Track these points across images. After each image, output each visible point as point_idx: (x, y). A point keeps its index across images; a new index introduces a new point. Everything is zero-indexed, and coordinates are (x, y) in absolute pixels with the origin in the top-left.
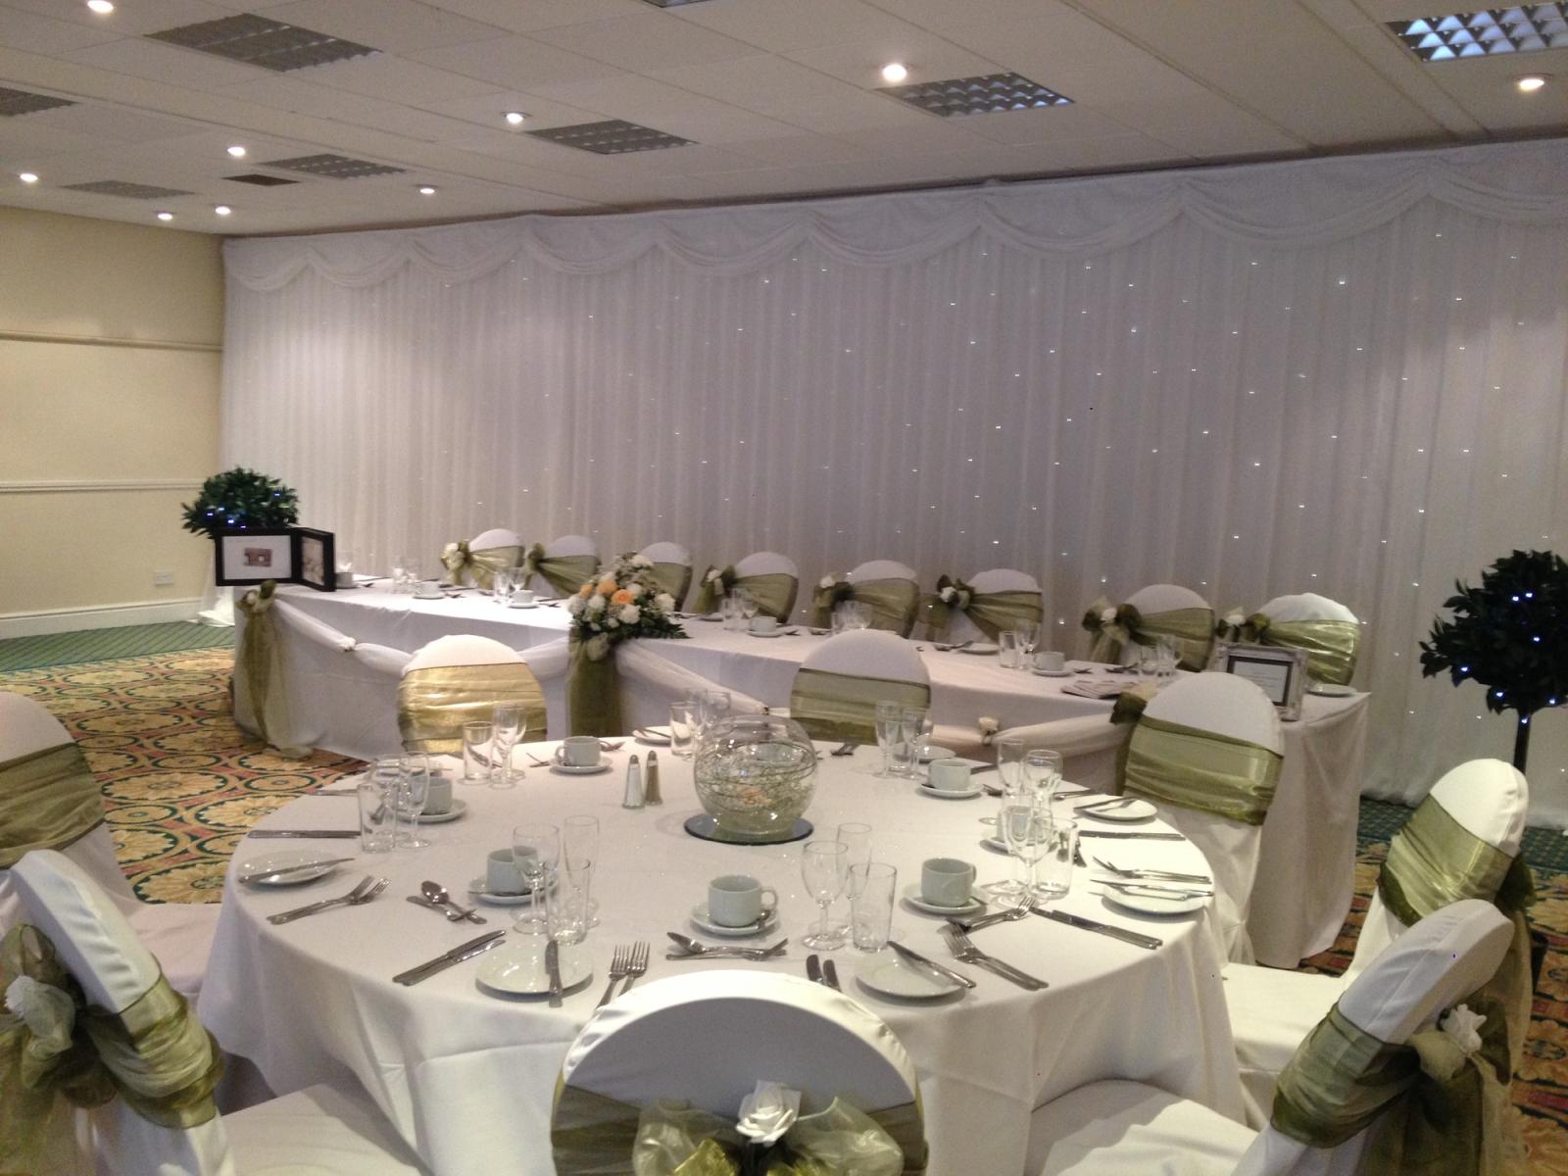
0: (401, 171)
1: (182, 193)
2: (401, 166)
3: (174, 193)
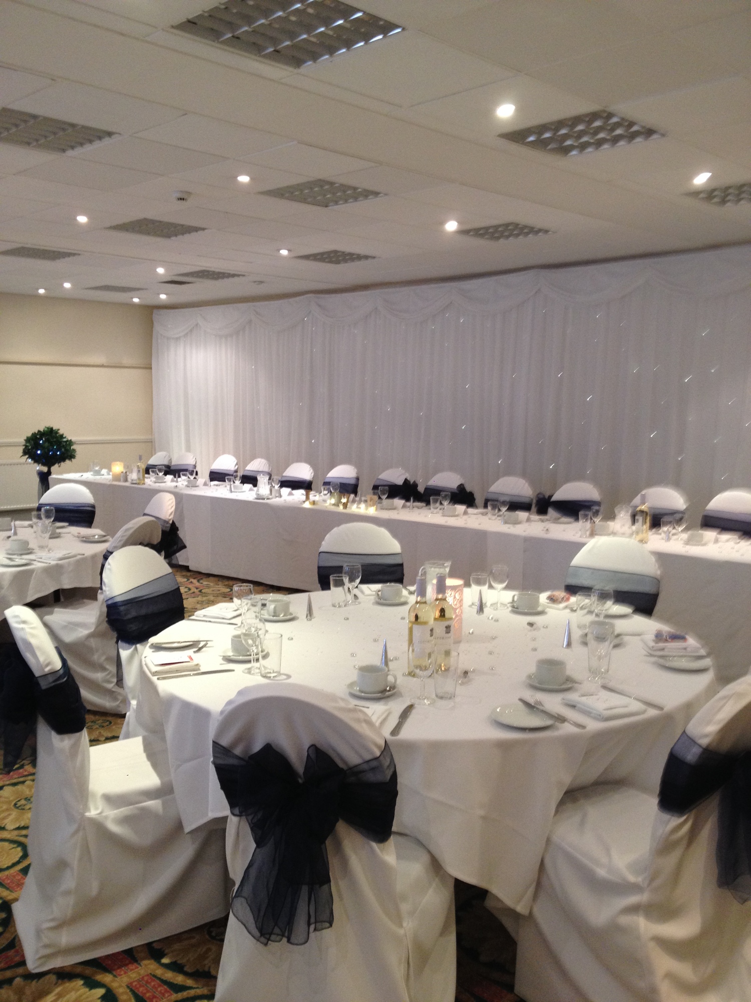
0: (244, 276)
1: (142, 289)
2: (243, 274)
3: (138, 289)
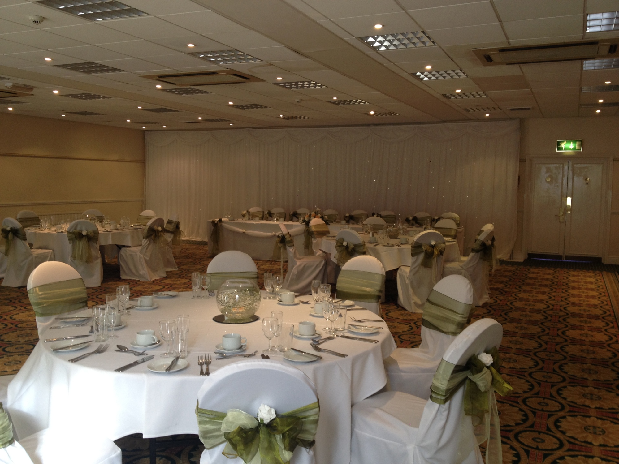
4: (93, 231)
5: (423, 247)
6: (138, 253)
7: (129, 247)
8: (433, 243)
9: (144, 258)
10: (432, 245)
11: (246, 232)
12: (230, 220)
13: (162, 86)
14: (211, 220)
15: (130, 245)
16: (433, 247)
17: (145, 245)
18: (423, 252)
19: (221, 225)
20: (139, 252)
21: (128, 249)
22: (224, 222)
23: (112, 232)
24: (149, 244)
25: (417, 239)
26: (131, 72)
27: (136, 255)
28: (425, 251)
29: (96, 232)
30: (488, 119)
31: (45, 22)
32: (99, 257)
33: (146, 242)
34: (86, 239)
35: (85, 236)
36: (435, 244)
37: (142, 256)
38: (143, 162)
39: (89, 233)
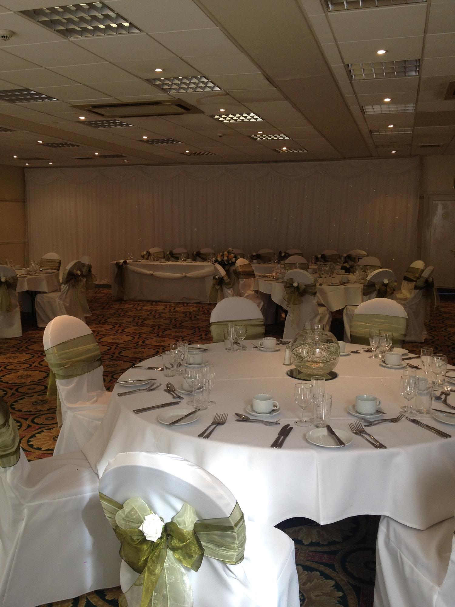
4: (12, 277)
5: (377, 286)
6: (57, 300)
7: (46, 293)
8: (386, 281)
9: (64, 305)
10: (385, 284)
11: (154, 273)
12: (133, 262)
13: (85, 118)
14: (115, 262)
15: (46, 290)
16: (386, 285)
17: (65, 289)
18: (376, 290)
19: (126, 267)
20: (58, 298)
21: (45, 295)
22: (128, 264)
23: (27, 278)
24: (69, 289)
25: (371, 278)
26: (63, 101)
27: (55, 301)
28: (379, 289)
29: (15, 279)
30: (394, 156)
31: (13, 39)
32: (18, 305)
33: (65, 287)
34: (6, 286)
35: (4, 282)
36: (387, 282)
37: (62, 302)
38: (23, 201)
39: (8, 279)
